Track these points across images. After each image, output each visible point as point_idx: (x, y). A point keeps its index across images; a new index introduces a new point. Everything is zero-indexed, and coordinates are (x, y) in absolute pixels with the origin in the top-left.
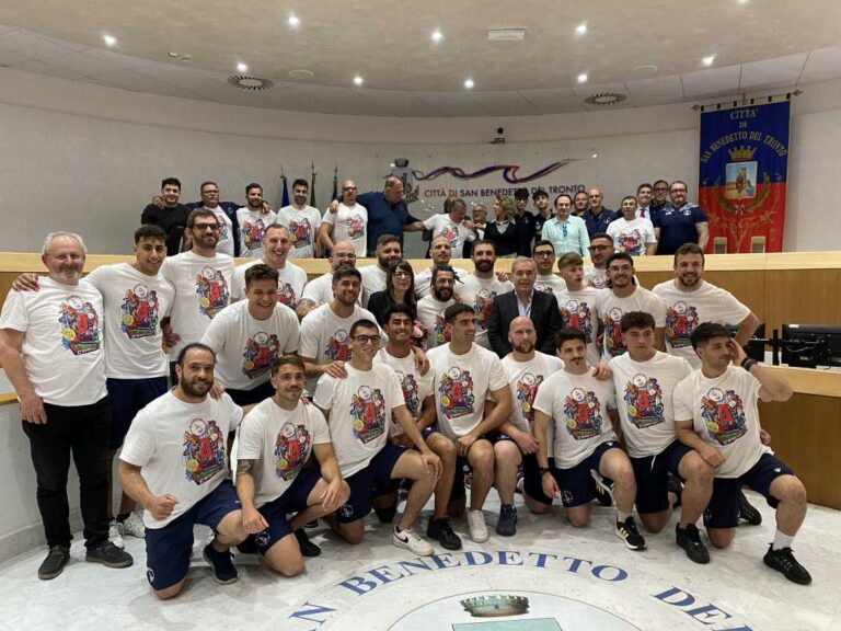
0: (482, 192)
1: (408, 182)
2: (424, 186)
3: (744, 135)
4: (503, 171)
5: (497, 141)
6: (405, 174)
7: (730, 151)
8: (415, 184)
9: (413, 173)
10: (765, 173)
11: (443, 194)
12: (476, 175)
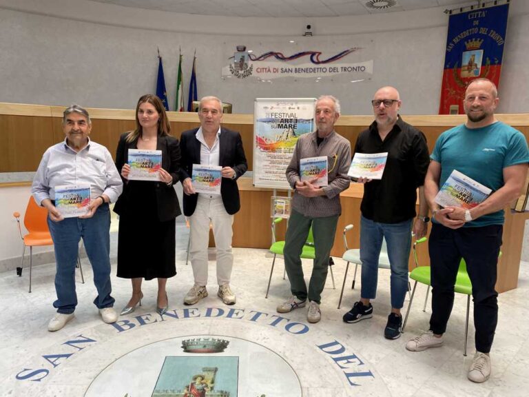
0: (296, 69)
1: (245, 62)
2: (256, 65)
3: (475, 30)
4: (310, 55)
5: (306, 34)
6: (244, 57)
8: (250, 63)
9: (249, 55)
10: (487, 59)
11: (269, 70)
12: (292, 58)
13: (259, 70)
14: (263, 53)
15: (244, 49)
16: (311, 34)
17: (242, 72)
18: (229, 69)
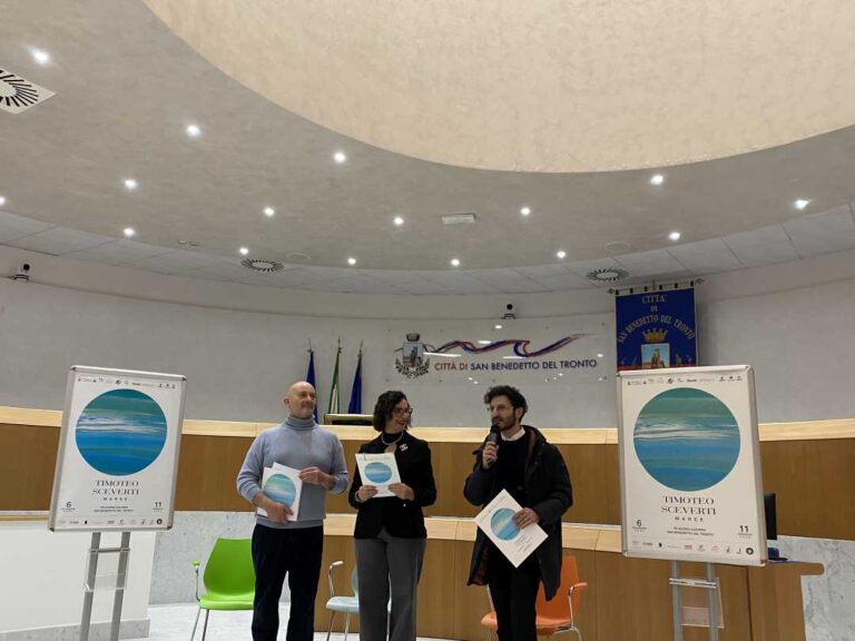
0: (493, 365)
1: (419, 354)
3: (655, 318)
4: (513, 345)
5: (507, 316)
6: (416, 348)
7: (644, 333)
9: (424, 346)
10: (677, 355)
11: (454, 367)
12: (487, 348)
13: (439, 367)
14: (443, 343)
15: (418, 337)
16: (513, 316)
17: (414, 369)
18: (394, 366)
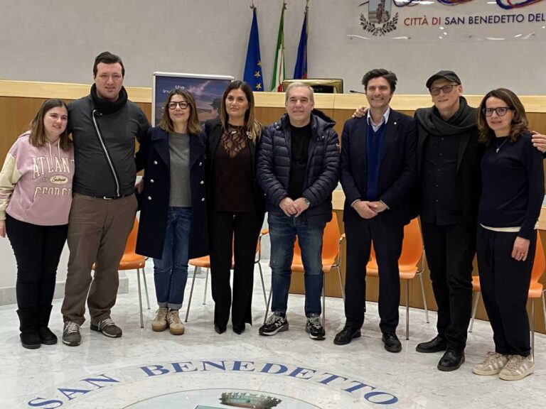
0: (470, 19)
1: (386, 9)
2: (404, 14)
6: (384, 2)
8: (393, 11)
11: (425, 22)
13: (408, 22)
17: (381, 26)
18: (359, 22)
